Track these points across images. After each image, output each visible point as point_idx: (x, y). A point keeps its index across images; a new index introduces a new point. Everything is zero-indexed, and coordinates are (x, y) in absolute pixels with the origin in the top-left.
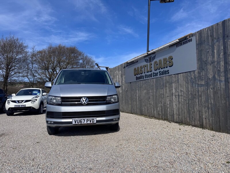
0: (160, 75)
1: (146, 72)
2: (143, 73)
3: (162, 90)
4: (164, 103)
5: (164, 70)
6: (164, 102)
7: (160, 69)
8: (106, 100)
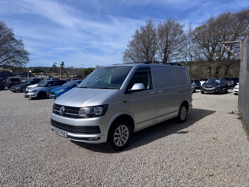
8: (78, 112)
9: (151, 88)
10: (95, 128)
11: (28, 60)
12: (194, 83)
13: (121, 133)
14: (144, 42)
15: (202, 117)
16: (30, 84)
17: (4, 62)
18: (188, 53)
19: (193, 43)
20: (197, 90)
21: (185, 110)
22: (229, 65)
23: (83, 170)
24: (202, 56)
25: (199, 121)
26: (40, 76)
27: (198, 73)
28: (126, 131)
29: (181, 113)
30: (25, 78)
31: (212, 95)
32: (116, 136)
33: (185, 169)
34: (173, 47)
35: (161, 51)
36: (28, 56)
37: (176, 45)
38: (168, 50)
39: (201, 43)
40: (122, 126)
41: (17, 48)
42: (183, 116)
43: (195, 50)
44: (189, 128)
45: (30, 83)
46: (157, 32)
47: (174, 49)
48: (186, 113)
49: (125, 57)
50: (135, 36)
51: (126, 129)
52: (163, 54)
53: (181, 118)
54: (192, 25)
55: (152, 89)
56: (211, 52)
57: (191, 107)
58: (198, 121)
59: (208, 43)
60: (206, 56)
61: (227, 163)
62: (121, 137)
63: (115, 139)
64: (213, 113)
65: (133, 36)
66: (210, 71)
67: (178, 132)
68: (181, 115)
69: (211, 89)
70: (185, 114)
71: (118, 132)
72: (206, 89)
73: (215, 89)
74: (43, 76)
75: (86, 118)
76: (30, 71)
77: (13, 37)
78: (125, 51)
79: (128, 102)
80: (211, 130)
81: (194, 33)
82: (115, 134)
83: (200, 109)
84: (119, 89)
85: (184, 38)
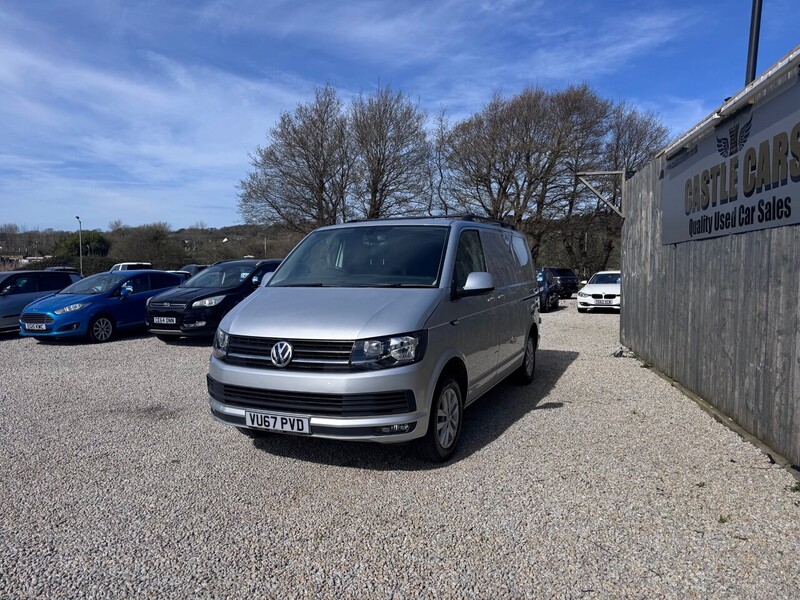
0: (760, 221)
1: (718, 202)
2: (711, 204)
3: (765, 295)
4: (766, 361)
5: (774, 198)
6: (766, 354)
7: (764, 188)
8: (349, 354)
10: (404, 398)
13: (448, 410)
22: (540, 235)
28: (455, 406)
29: (527, 357)
32: (440, 420)
39: (471, 170)
42: (529, 365)
44: (556, 396)
48: (533, 355)
49: (247, 198)
51: (455, 398)
52: (369, 196)
53: (528, 370)
54: (445, 118)
60: (485, 208)
62: (447, 422)
63: (439, 427)
67: (539, 405)
68: (527, 363)
70: (532, 359)
71: (442, 407)
75: (374, 370)
78: (247, 179)
79: (457, 322)
84: (437, 287)
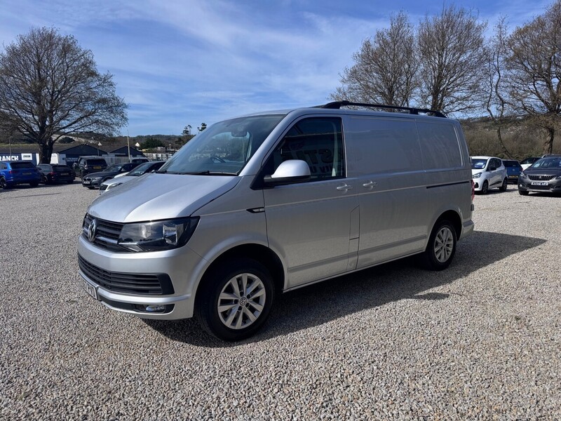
8: (118, 235)
9: (341, 175)
10: (157, 281)
11: (124, 119)
12: (502, 168)
13: (242, 294)
14: (382, 69)
15: (499, 255)
16: (123, 170)
17: (76, 124)
18: (494, 94)
19: (509, 69)
20: (509, 187)
21: (450, 235)
23: (110, 392)
24: (532, 101)
25: (490, 266)
26: (154, 155)
27: (523, 145)
28: (257, 289)
29: (437, 243)
30: (123, 158)
31: (548, 198)
32: (224, 302)
33: (395, 412)
34: (456, 79)
35: (425, 90)
36: (126, 111)
37: (463, 75)
38: (441, 89)
39: (530, 68)
40: (245, 277)
41: (102, 93)
42: (442, 251)
43: (514, 87)
44: (457, 285)
45: (121, 169)
46: (416, 44)
47: (459, 85)
48: (452, 242)
50: (362, 57)
51: (258, 282)
52: (430, 98)
53: (437, 257)
55: (344, 176)
56: (555, 89)
57: (470, 227)
58: (485, 265)
59: (549, 68)
60: (543, 101)
61: (538, 402)
62: (239, 305)
63: (221, 309)
64: (537, 245)
65: (355, 57)
66: (552, 140)
67: (419, 294)
68: (436, 250)
69: (546, 183)
70: (448, 245)
71: (230, 290)
72: (533, 182)
73: (558, 182)
74: (160, 155)
75: (135, 252)
76: (137, 145)
77: (92, 68)
78: (335, 92)
79: (261, 210)
80: (518, 292)
81: (511, 44)
82: (220, 298)
83: (502, 235)
84: (238, 175)
85: (486, 57)
